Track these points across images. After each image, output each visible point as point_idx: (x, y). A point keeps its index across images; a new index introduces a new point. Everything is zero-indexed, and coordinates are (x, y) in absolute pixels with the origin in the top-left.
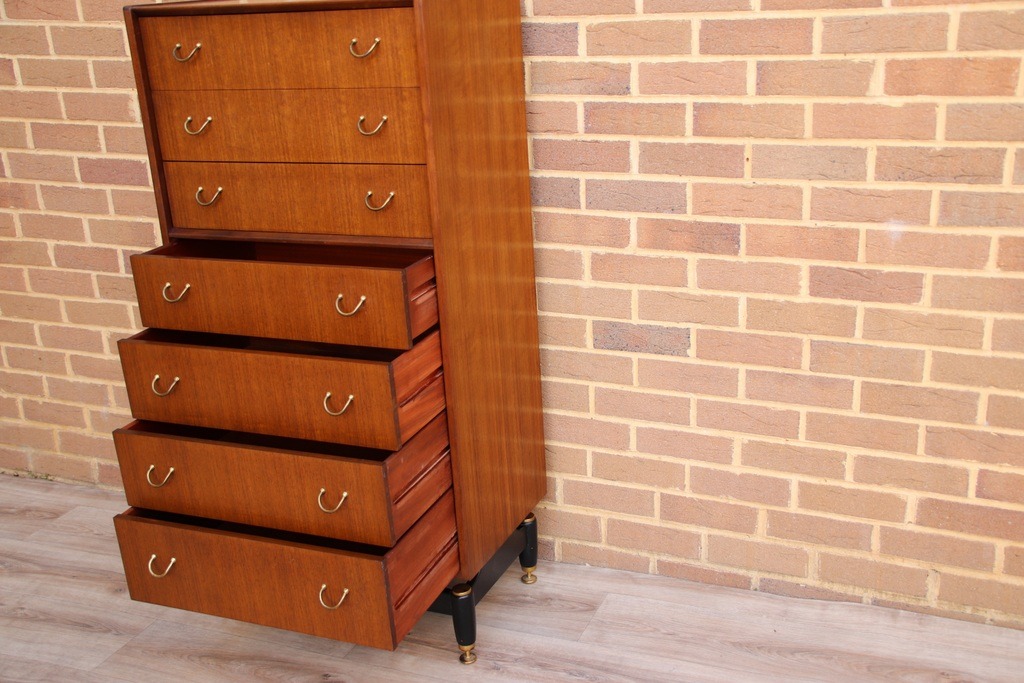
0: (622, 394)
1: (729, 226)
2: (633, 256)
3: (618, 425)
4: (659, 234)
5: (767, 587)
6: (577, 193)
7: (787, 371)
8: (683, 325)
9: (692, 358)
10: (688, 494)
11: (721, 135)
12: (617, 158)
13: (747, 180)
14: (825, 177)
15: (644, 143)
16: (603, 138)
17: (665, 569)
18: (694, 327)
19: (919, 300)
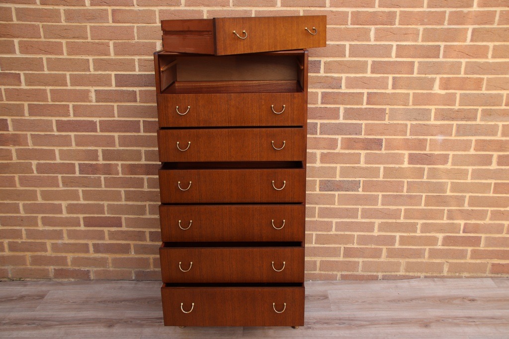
0: (331, 209)
1: (378, 139)
2: (339, 153)
3: (328, 221)
4: (350, 144)
5: (385, 278)
6: (316, 129)
7: (398, 194)
8: (357, 179)
9: (360, 192)
10: (355, 246)
11: (377, 105)
12: (335, 114)
13: (387, 122)
14: (416, 120)
15: (346, 108)
16: (328, 106)
17: (344, 277)
18: (362, 179)
19: (447, 163)
